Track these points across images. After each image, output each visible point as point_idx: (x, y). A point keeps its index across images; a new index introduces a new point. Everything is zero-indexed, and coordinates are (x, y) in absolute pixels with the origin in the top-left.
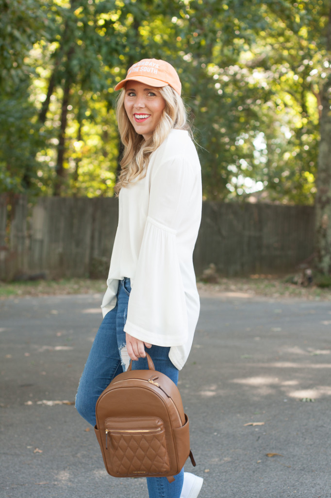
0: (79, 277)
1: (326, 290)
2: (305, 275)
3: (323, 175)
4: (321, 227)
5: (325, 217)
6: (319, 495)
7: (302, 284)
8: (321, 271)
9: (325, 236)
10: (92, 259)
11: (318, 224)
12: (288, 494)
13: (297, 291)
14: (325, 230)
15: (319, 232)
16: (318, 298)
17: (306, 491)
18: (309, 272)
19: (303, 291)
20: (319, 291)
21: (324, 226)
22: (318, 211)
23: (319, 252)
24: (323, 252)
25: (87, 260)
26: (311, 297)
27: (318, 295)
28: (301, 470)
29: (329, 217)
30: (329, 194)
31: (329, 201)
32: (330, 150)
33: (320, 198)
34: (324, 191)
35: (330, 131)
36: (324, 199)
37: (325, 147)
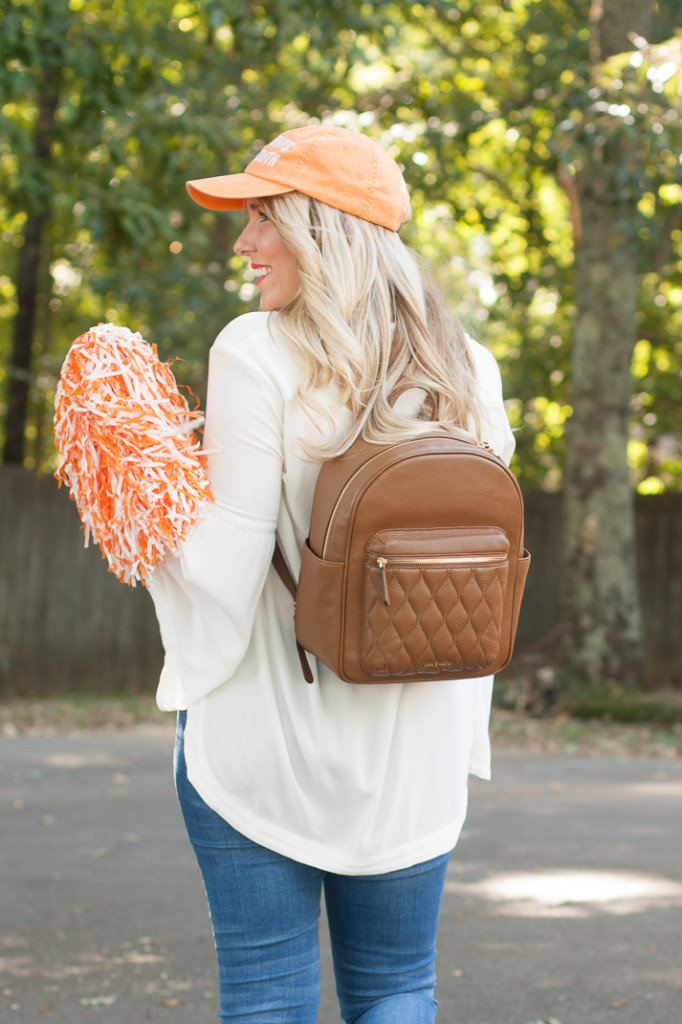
1: (595, 724)
2: (535, 683)
3: (586, 406)
4: (579, 551)
5: (592, 523)
7: (529, 708)
8: (581, 673)
9: (590, 575)
11: (572, 542)
13: (515, 728)
14: (592, 559)
15: (574, 563)
16: (571, 748)
18: (547, 675)
19: (532, 727)
20: (574, 727)
21: (589, 549)
22: (573, 506)
23: (575, 619)
24: (586, 621)
26: (553, 746)
27: (573, 739)
29: (602, 523)
30: (604, 459)
31: (601, 479)
32: (604, 340)
33: (577, 470)
34: (588, 452)
35: (605, 285)
36: (588, 472)
37: (589, 330)
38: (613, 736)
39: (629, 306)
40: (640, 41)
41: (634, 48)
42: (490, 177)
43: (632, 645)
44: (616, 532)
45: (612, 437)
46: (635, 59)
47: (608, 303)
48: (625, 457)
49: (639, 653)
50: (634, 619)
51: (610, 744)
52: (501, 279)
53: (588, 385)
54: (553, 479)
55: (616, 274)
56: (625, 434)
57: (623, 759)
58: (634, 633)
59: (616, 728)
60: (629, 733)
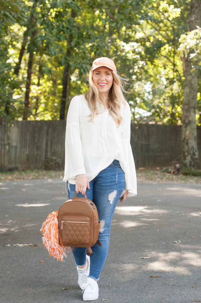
0: (39, 169)
1: (188, 176)
2: (175, 167)
3: (186, 107)
4: (185, 138)
5: (188, 132)
6: (184, 301)
7: (174, 173)
8: (185, 165)
9: (187, 144)
10: (46, 158)
11: (183, 137)
12: (165, 300)
13: (171, 177)
14: (187, 140)
15: (184, 141)
16: (183, 182)
17: (176, 299)
18: (178, 165)
19: (174, 177)
20: (184, 177)
21: (187, 138)
22: (184, 129)
23: (184, 153)
24: (186, 154)
25: (43, 159)
26: (179, 181)
27: (183, 180)
28: (173, 285)
29: (190, 133)
30: (190, 118)
31: (190, 123)
32: (190, 92)
33: (184, 121)
34: (187, 117)
35: (191, 80)
36: (187, 121)
37: (187, 90)
38: (192, 179)
39: (196, 85)
40: (198, 27)
41: (197, 28)
42: (165, 57)
43: (196, 159)
44: (193, 134)
45: (192, 114)
46: (197, 31)
47: (191, 84)
48: (195, 118)
49: (198, 161)
50: (197, 153)
51: (192, 181)
52: (167, 79)
53: (187, 102)
54: (179, 123)
55: (193, 78)
56: (195, 113)
57: (194, 184)
58: (197, 157)
59: (193, 177)
60: (196, 178)
